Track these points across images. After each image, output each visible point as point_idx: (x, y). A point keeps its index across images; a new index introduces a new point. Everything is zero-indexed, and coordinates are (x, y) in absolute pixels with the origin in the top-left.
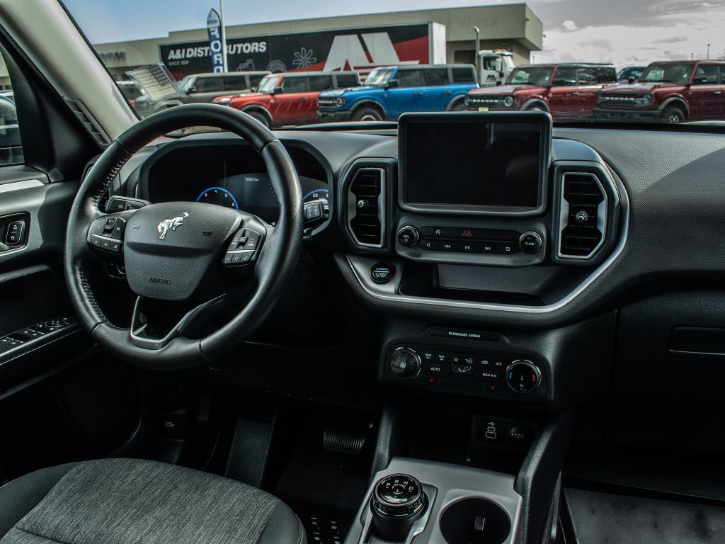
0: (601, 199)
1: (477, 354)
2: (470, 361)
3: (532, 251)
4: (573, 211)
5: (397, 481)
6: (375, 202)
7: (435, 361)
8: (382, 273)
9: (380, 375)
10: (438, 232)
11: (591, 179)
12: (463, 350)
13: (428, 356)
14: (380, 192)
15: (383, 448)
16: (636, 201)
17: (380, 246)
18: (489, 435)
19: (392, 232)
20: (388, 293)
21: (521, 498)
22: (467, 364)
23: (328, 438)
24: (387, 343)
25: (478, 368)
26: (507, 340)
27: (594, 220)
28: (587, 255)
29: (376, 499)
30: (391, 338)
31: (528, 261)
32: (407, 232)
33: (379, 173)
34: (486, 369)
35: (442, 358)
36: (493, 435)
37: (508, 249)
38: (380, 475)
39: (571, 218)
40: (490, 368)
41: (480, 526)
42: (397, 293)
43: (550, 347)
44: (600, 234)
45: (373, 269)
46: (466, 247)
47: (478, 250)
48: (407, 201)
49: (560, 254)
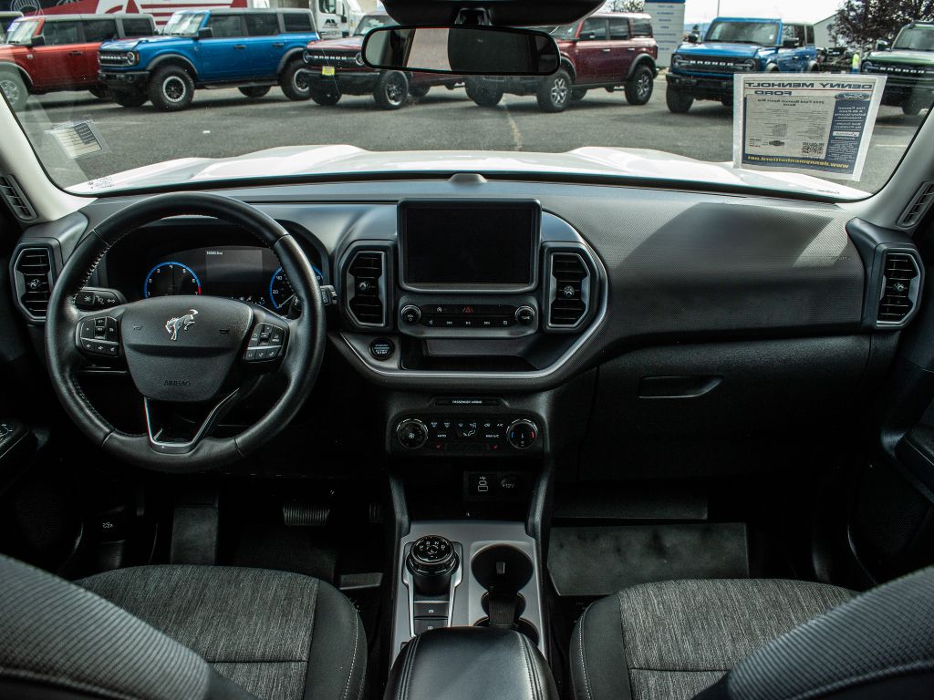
0: (586, 275)
1: (480, 418)
2: (474, 425)
3: (526, 324)
4: (560, 286)
5: (428, 543)
6: (375, 283)
7: (441, 428)
8: (383, 350)
9: (388, 448)
10: (440, 309)
11: (577, 258)
12: (467, 417)
13: (434, 424)
14: (381, 274)
15: (401, 516)
16: (613, 275)
17: (382, 325)
18: (480, 488)
19: (394, 311)
20: (391, 368)
21: (534, 540)
22: (471, 428)
23: (289, 514)
24: (391, 418)
25: (481, 431)
26: (507, 404)
27: (579, 294)
28: (574, 323)
29: (413, 561)
30: (394, 411)
31: (523, 333)
32: (411, 312)
33: (380, 255)
34: (489, 431)
35: (447, 425)
36: (485, 488)
37: (505, 322)
38: (405, 541)
39: (559, 293)
40: (493, 430)
41: (502, 569)
42: (401, 369)
43: (542, 405)
44: (585, 305)
45: (372, 346)
46: (467, 323)
47: (477, 324)
48: (408, 281)
49: (550, 324)
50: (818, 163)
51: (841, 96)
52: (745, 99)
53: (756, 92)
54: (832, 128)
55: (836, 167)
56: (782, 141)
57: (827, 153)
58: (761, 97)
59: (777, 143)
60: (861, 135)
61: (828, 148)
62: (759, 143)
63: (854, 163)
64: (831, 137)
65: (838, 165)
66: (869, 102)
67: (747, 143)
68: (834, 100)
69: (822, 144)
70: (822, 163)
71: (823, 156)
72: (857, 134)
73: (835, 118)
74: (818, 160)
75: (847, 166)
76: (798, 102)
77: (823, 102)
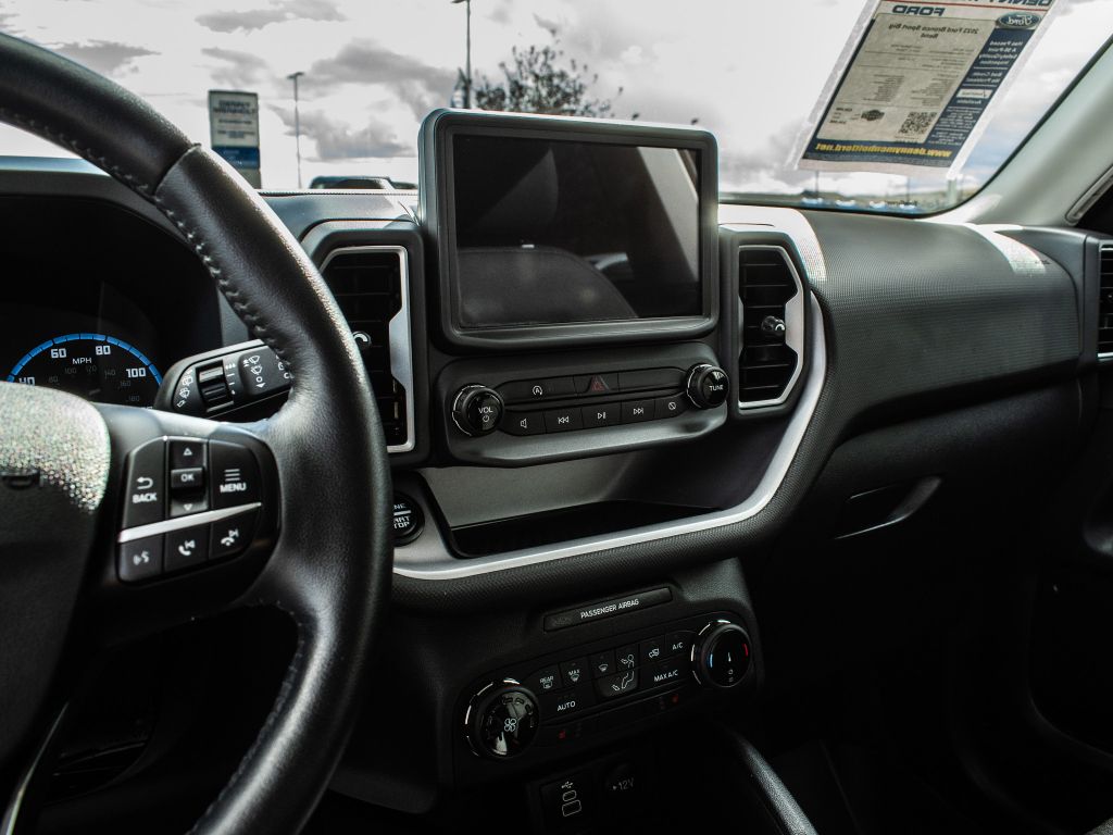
0: (792, 292)
1: (640, 641)
2: (628, 661)
3: (710, 402)
4: (751, 317)
7: (563, 689)
10: (537, 390)
13: (548, 682)
14: (398, 307)
17: (408, 445)
18: (568, 809)
20: (426, 560)
22: (626, 669)
25: (645, 670)
33: (394, 257)
34: (659, 665)
35: (574, 675)
36: (575, 806)
37: (672, 406)
40: (665, 660)
42: (451, 558)
44: (794, 355)
46: (599, 416)
47: (621, 417)
49: (740, 403)
50: (910, 151)
51: (1005, 19)
52: (872, 22)
53: (895, 10)
54: (964, 81)
55: (934, 157)
56: (882, 111)
57: (933, 131)
58: (898, 19)
59: (873, 115)
60: (992, 95)
61: (938, 122)
62: (846, 116)
63: (959, 148)
64: (954, 101)
65: (939, 153)
66: (1033, 31)
67: (829, 117)
68: (993, 26)
69: (933, 115)
70: (917, 151)
71: (922, 139)
72: (988, 92)
73: (977, 62)
74: (915, 145)
75: (947, 154)
76: (944, 29)
77: (975, 31)
